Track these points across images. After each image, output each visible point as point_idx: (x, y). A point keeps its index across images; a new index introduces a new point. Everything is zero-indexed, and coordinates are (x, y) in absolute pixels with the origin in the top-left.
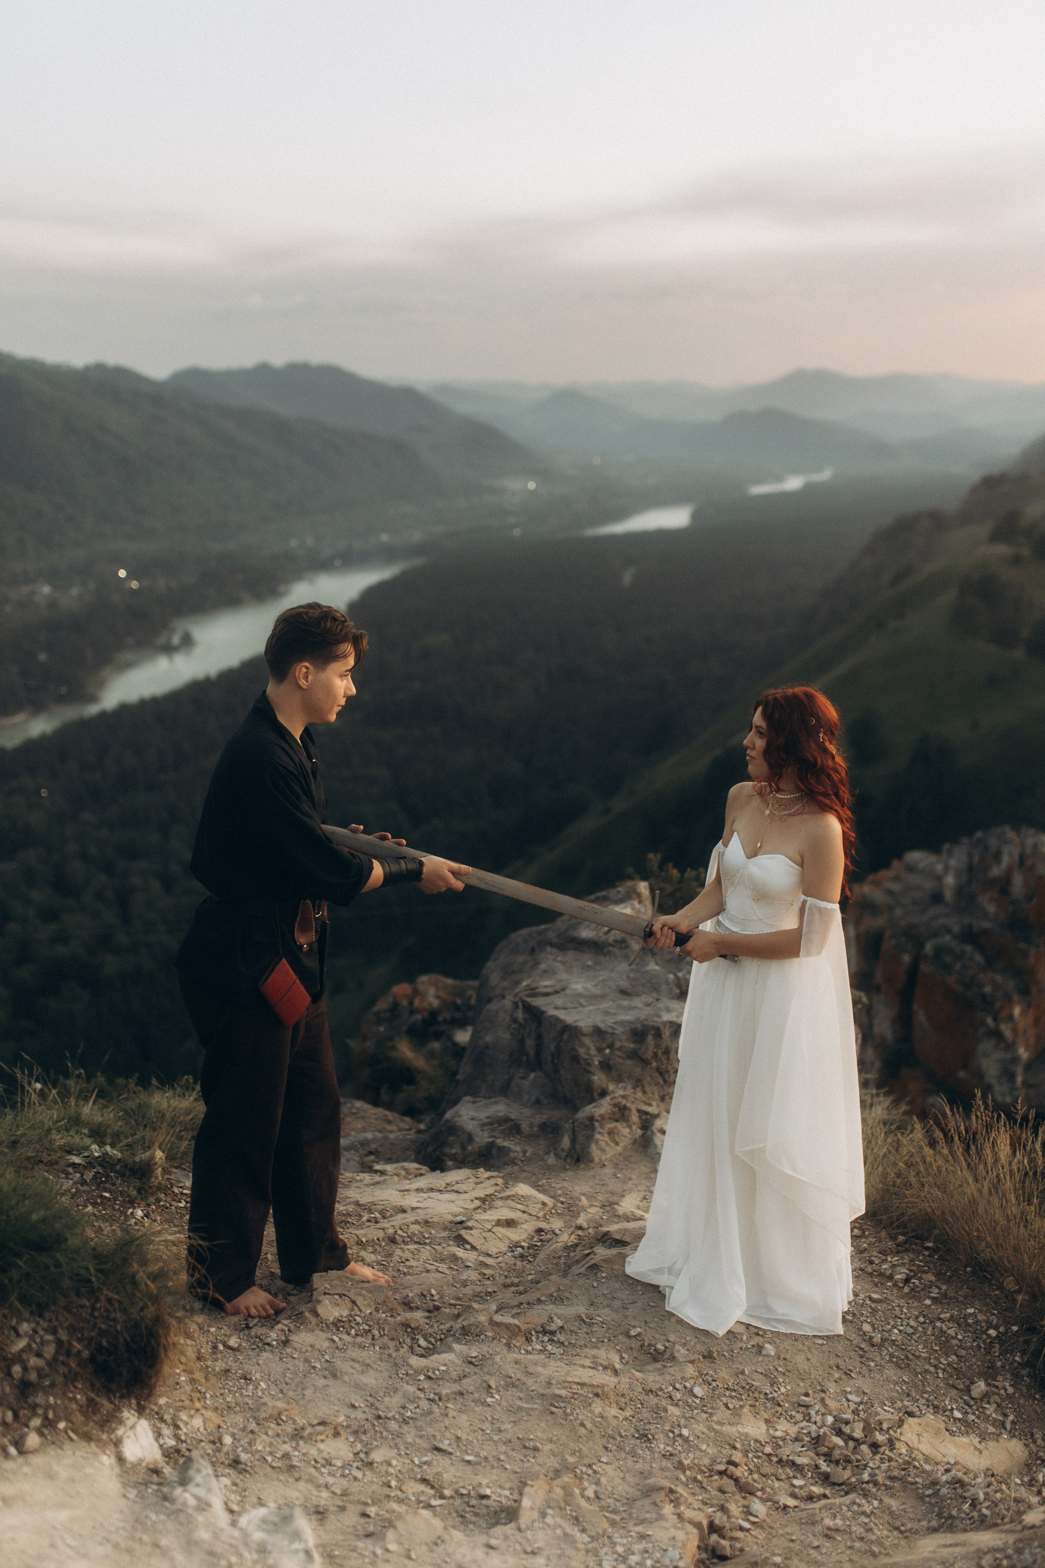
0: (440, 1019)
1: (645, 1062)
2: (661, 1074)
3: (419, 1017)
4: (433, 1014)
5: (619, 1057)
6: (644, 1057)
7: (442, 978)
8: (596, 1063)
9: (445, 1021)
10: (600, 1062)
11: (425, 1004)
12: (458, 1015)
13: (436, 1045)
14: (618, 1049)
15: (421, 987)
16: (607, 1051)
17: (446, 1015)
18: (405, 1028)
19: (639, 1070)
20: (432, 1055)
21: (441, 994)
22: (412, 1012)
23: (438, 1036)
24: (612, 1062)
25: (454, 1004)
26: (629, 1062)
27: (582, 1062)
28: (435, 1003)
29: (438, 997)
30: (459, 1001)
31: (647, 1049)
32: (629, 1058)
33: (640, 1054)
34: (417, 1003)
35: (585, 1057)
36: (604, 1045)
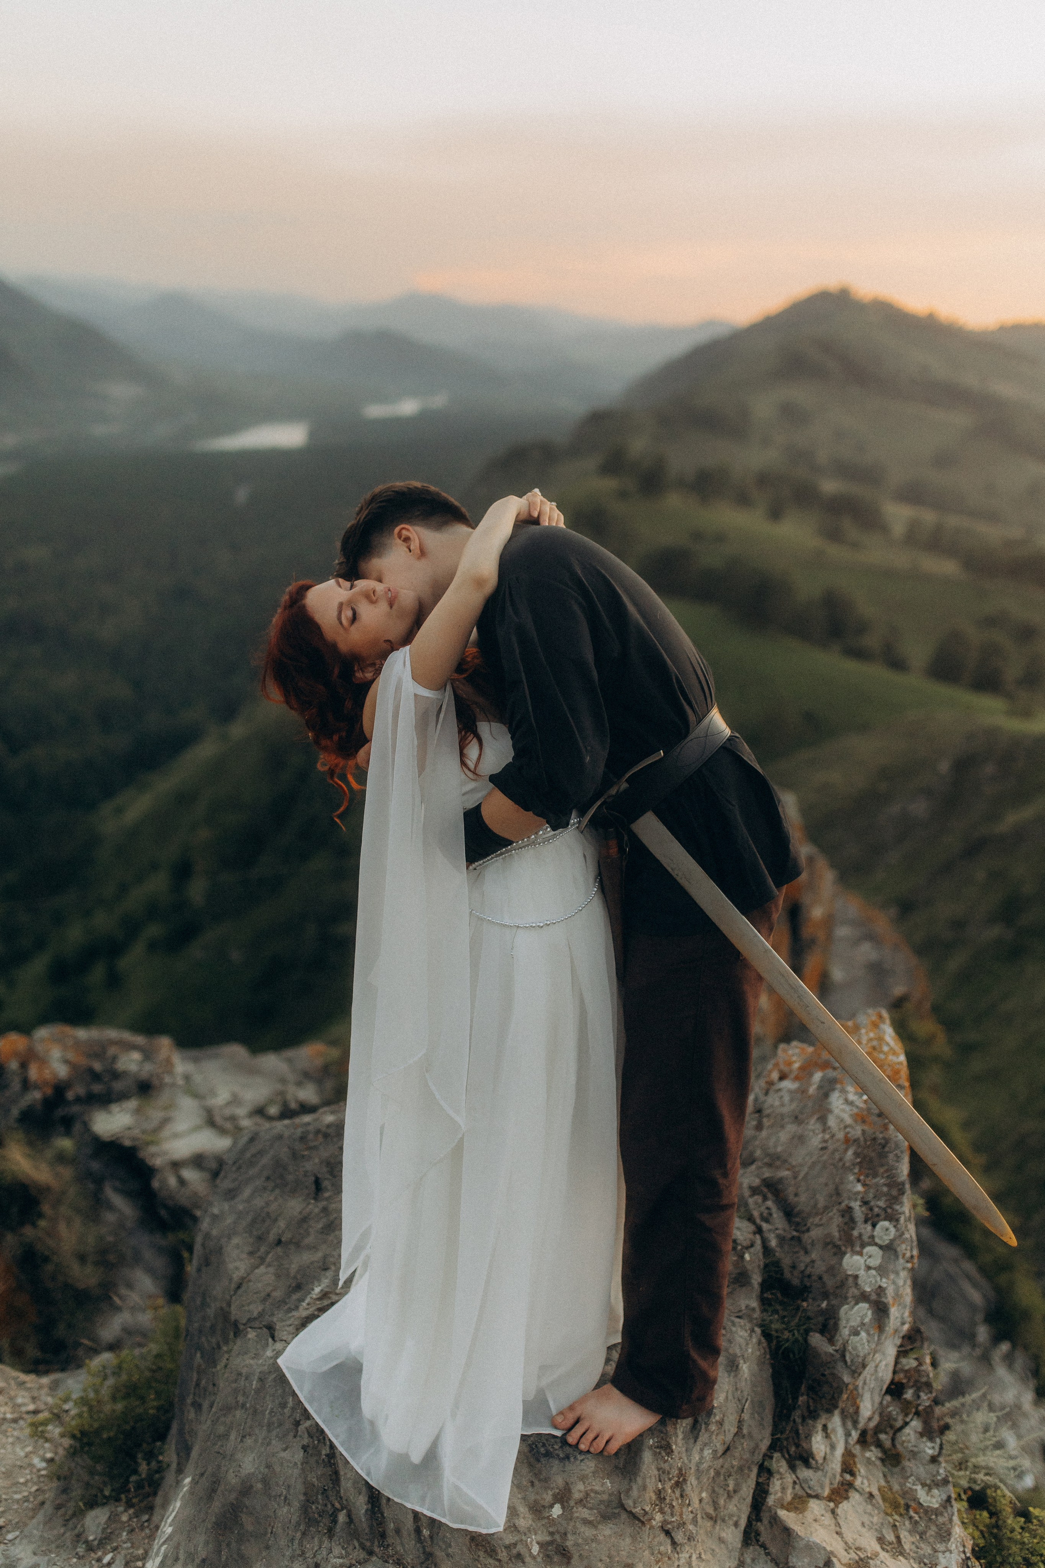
0: (70, 1095)
1: (638, 1520)
2: (668, 1533)
3: (37, 1095)
4: (60, 1089)
5: (586, 1522)
6: (637, 1510)
7: (69, 1030)
8: (535, 1549)
9: (78, 1100)
10: (541, 1545)
11: (47, 1074)
12: (97, 1088)
13: (65, 1144)
14: (580, 1502)
15: (39, 1048)
16: (557, 1510)
17: (80, 1090)
18: (15, 1112)
19: (628, 1540)
20: (61, 1158)
21: (71, 1056)
22: (26, 1085)
23: (67, 1124)
24: (569, 1543)
25: (91, 1072)
26: (607, 1530)
27: (503, 1555)
28: (62, 1071)
29: (66, 1062)
30: (97, 1066)
31: (644, 1488)
32: (606, 1517)
33: (629, 1503)
34: (33, 1073)
35: (509, 1539)
36: (548, 1497)
